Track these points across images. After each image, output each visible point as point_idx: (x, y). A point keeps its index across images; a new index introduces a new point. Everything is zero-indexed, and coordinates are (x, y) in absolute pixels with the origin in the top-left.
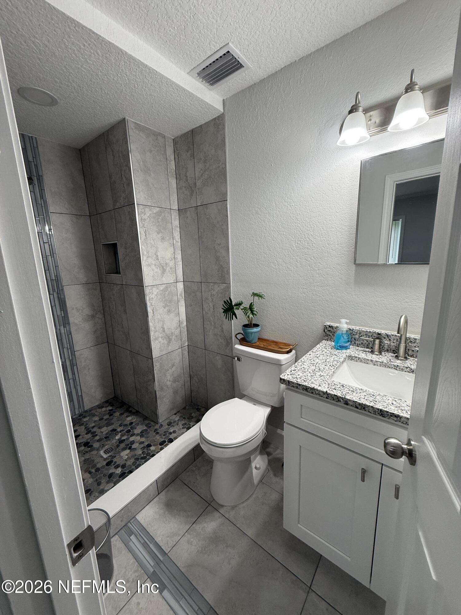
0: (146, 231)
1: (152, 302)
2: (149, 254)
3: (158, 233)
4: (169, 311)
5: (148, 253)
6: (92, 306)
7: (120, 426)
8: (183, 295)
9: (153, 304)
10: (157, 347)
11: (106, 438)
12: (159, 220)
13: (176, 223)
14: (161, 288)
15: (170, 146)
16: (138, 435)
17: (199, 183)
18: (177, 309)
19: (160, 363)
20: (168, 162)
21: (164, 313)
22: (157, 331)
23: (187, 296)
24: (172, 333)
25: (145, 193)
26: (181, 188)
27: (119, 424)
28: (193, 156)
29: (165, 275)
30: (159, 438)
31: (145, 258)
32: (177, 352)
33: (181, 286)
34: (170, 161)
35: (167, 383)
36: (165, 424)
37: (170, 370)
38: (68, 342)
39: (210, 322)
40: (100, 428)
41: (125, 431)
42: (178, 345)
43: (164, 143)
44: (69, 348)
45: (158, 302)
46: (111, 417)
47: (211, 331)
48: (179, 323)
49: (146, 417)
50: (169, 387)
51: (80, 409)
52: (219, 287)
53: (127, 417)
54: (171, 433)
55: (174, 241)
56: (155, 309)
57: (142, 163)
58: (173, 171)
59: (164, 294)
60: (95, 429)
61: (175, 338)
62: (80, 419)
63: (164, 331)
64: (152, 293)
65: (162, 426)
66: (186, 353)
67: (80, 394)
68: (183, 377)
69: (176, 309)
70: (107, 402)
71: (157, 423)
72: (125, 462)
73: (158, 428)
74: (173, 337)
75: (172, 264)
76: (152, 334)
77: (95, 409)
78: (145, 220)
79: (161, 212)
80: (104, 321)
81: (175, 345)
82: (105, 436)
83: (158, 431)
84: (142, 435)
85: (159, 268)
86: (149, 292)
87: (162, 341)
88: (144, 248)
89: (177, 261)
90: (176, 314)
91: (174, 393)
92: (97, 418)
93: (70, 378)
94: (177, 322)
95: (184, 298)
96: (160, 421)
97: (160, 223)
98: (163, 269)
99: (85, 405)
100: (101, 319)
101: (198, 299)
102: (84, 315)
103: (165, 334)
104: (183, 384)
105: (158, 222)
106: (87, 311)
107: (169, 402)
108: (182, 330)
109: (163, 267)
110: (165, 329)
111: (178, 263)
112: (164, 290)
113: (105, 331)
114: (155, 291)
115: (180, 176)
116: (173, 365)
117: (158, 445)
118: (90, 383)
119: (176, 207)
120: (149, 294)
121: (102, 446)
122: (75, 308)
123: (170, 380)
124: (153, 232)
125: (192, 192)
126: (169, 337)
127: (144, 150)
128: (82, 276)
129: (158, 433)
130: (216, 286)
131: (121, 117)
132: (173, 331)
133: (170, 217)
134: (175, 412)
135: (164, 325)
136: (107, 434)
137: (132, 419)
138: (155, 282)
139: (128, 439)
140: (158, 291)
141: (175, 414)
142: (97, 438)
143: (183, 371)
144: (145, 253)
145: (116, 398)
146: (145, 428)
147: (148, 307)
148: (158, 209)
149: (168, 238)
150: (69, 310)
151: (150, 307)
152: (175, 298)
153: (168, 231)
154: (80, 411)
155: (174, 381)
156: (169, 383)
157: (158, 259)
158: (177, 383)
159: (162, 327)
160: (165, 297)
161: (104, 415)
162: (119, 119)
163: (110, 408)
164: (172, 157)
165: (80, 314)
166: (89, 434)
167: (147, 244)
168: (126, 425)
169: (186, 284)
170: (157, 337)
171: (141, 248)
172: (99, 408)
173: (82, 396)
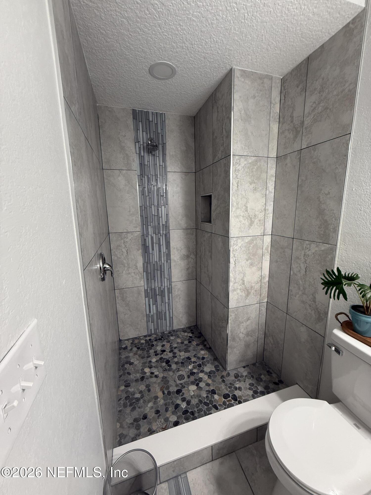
0: (238, 182)
1: (235, 253)
2: (238, 206)
3: (251, 184)
4: (252, 264)
5: (237, 204)
6: (188, 248)
7: (195, 356)
8: (269, 249)
9: (236, 256)
10: (234, 298)
11: (182, 363)
12: (254, 170)
13: (272, 172)
14: (247, 240)
15: (277, 87)
16: (206, 373)
17: (307, 121)
18: (261, 263)
19: (236, 314)
20: (272, 105)
21: (246, 266)
22: (236, 283)
23: (274, 251)
24: (252, 287)
25: (243, 142)
26: (283, 132)
27: (193, 354)
28: (305, 89)
29: (252, 227)
30: (224, 388)
31: (234, 209)
32: (254, 307)
33: (268, 239)
34: (274, 105)
35: (240, 335)
36: (232, 374)
37: (244, 323)
38: (168, 274)
39: (297, 285)
40: (180, 351)
41: (197, 364)
42: (256, 300)
43: (270, 86)
44: (168, 278)
45: (241, 254)
46: (189, 344)
47: (297, 296)
48: (261, 278)
49: (217, 358)
50: (241, 338)
51: (170, 328)
52: (317, 246)
53: (202, 349)
54: (236, 389)
55: (267, 192)
56: (237, 261)
57: (243, 112)
58: (276, 115)
59: (249, 247)
60: (176, 351)
61: (254, 292)
62: (168, 336)
63: (244, 284)
64: (236, 245)
65: (228, 374)
66: (264, 309)
67: (171, 316)
68: (257, 333)
69: (259, 263)
70: (189, 328)
71: (225, 369)
72: (191, 399)
73: (225, 375)
74: (252, 291)
75: (261, 216)
76: (231, 284)
77: (180, 331)
78: (239, 171)
79: (256, 161)
80: (195, 261)
81: (253, 299)
82: (182, 361)
83: (224, 379)
84: (210, 376)
85: (246, 220)
86: (233, 244)
87: (241, 294)
88: (234, 199)
89: (268, 212)
90: (258, 268)
91: (245, 346)
92: (179, 341)
93: (166, 302)
94: (259, 276)
95: (270, 252)
96: (228, 369)
97: (254, 172)
98: (251, 221)
99: (174, 325)
100: (194, 259)
101: (287, 256)
102: (182, 254)
103: (244, 287)
104: (256, 340)
105: (252, 172)
106: (184, 252)
107: (239, 353)
108: (263, 286)
109: (251, 219)
110: (245, 282)
111: (268, 215)
112: (250, 243)
113: (195, 270)
114: (240, 243)
115: (284, 118)
116: (248, 319)
117: (222, 396)
118: (179, 309)
119: (274, 155)
120: (234, 246)
121: (177, 370)
122: (175, 248)
123: (243, 333)
124: (245, 183)
125: (297, 132)
126: (247, 290)
127: (247, 98)
128: (183, 223)
129: (223, 381)
130: (313, 246)
131: (229, 68)
132: (253, 285)
133: (266, 166)
134: (244, 364)
135: (245, 277)
136: (183, 359)
137: (204, 354)
138: (241, 233)
139: (198, 373)
140: (242, 243)
141: (244, 367)
142: (176, 360)
143: (257, 327)
144: (235, 204)
145: (196, 326)
146: (214, 369)
147: (230, 258)
148: (254, 158)
149: (260, 188)
150: (171, 249)
151: (232, 258)
152: (260, 252)
153: (261, 182)
154: (170, 329)
155: (248, 335)
156: (241, 335)
157: (247, 211)
158: (249, 337)
159: (242, 280)
160: (249, 250)
161: (185, 340)
162: (227, 71)
163: (190, 335)
164: (278, 99)
165: (179, 253)
166: (171, 353)
167: (238, 195)
168: (198, 358)
169: (274, 237)
170: (235, 288)
171: (232, 199)
172: (183, 331)
173: (172, 317)
